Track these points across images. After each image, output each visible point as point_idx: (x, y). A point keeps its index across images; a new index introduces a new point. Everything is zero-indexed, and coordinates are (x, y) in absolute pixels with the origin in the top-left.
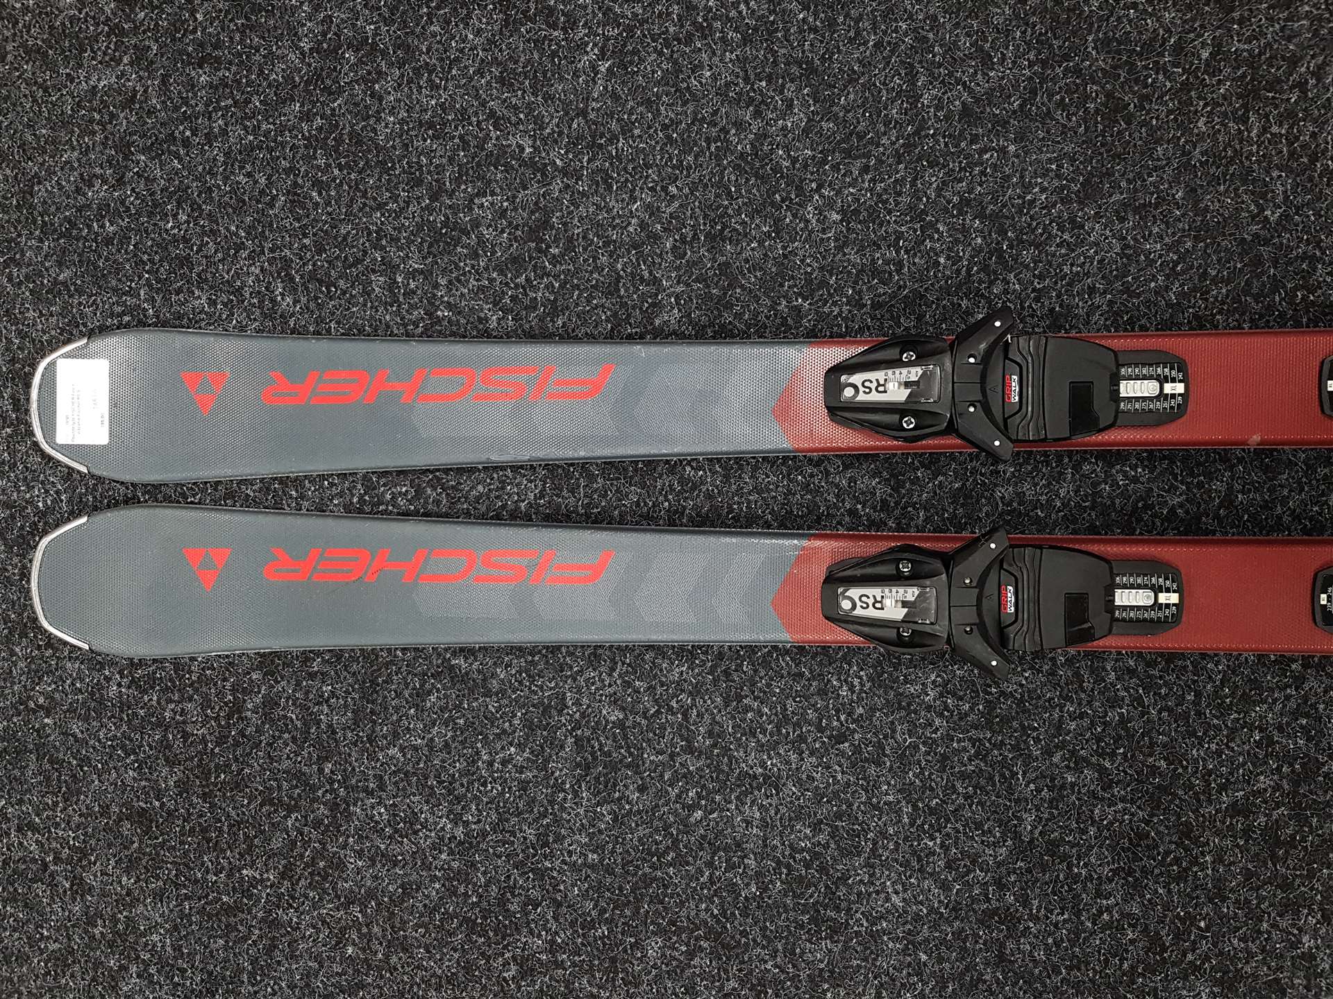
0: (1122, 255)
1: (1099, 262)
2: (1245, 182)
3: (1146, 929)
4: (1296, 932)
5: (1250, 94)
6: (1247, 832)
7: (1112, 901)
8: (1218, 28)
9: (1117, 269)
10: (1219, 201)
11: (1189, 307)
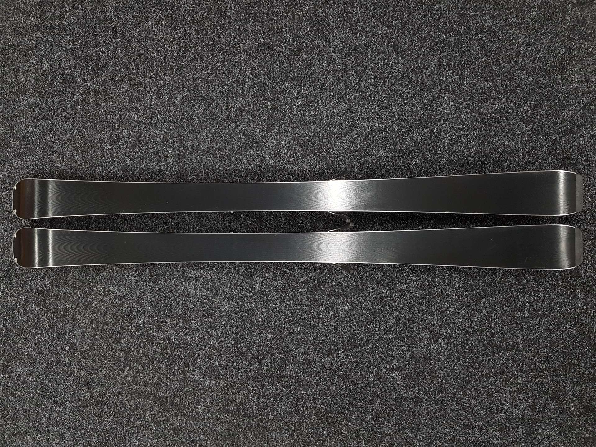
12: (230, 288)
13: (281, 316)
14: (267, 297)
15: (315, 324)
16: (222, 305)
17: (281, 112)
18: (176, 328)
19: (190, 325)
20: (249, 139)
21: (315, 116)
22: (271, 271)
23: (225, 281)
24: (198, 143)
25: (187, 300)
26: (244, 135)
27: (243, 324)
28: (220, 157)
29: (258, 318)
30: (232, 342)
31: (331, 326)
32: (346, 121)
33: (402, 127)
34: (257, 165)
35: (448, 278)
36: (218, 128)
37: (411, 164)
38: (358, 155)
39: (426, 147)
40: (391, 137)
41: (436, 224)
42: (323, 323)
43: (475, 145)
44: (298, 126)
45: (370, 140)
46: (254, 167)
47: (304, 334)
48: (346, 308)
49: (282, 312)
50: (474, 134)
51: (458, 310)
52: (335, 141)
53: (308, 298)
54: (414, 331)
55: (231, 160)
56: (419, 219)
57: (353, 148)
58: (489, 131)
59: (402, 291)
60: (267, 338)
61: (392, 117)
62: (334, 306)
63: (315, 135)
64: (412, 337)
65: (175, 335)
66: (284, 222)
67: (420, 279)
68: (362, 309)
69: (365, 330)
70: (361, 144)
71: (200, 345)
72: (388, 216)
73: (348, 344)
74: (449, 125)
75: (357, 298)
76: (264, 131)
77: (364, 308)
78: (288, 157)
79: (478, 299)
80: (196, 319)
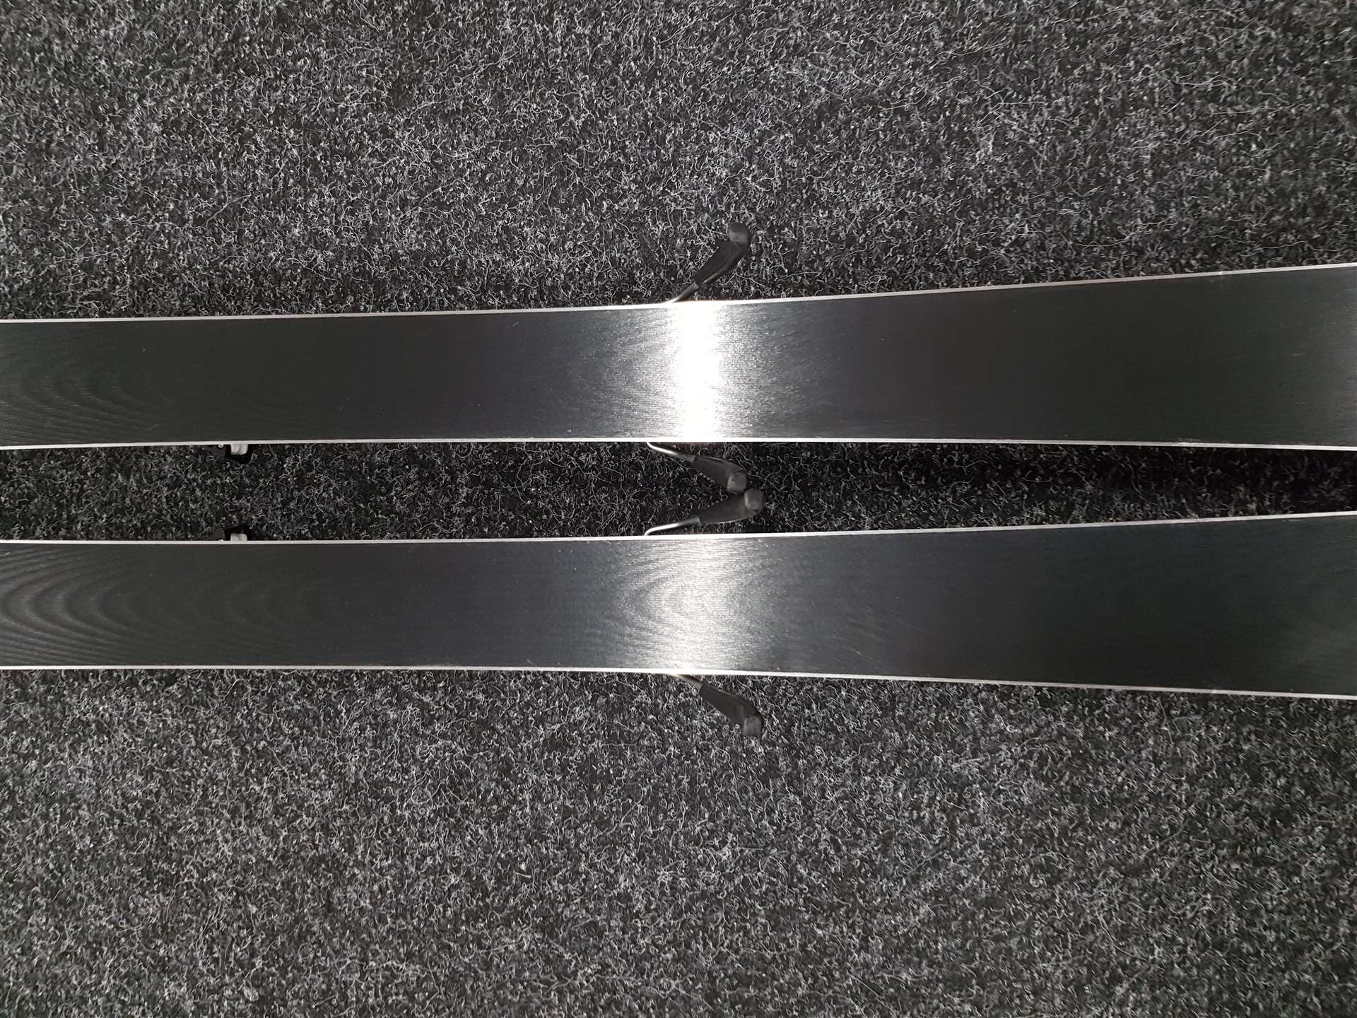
12: (240, 769)
13: (454, 887)
14: (393, 809)
15: (595, 924)
16: (208, 842)
17: (449, 27)
18: (24, 932)
19: (78, 919)
20: (316, 142)
21: (593, 43)
22: (411, 699)
23: (219, 742)
24: (108, 161)
25: (65, 818)
26: (296, 125)
27: (296, 921)
28: (198, 221)
29: (355, 897)
30: (250, 994)
31: (660, 931)
32: (722, 64)
33: (959, 86)
34: (351, 252)
35: (1156, 730)
36: (191, 100)
37: (997, 243)
38: (772, 208)
39: (1061, 173)
40: (911, 130)
41: (1106, 500)
42: (629, 916)
43: (1270, 159)
44: (521, 85)
45: (824, 142)
46: (338, 259)
47: (548, 961)
48: (727, 851)
49: (456, 871)
50: (1264, 115)
51: (1198, 865)
52: (678, 146)
53: (566, 812)
54: (1009, 950)
55: (240, 233)
56: (1032, 477)
57: (754, 178)
58: (1330, 101)
59: (959, 784)
60: (395, 977)
61: (917, 45)
62: (676, 844)
63: (594, 124)
64: (1001, 976)
65: (20, 963)
66: (464, 492)
67: (1036, 734)
68: (794, 858)
69: (803, 947)
70: (788, 160)
71: (123, 1003)
72: (901, 464)
73: (733, 1006)
74: (1157, 78)
75: (770, 811)
76: (377, 108)
77: (802, 854)
78: (478, 216)
79: (1284, 815)
80: (104, 895)
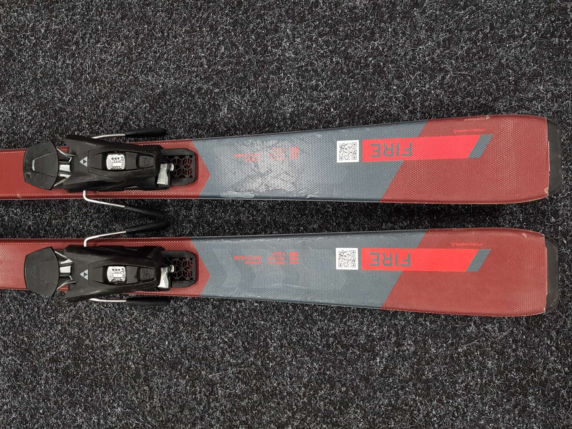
0: (12, 117)
1: (4, 121)
2: (56, 85)
3: (20, 414)
4: (75, 415)
5: (59, 47)
6: (57, 370)
7: (7, 400)
8: (48, 19)
9: (10, 124)
10: (47, 93)
11: (36, 139)
